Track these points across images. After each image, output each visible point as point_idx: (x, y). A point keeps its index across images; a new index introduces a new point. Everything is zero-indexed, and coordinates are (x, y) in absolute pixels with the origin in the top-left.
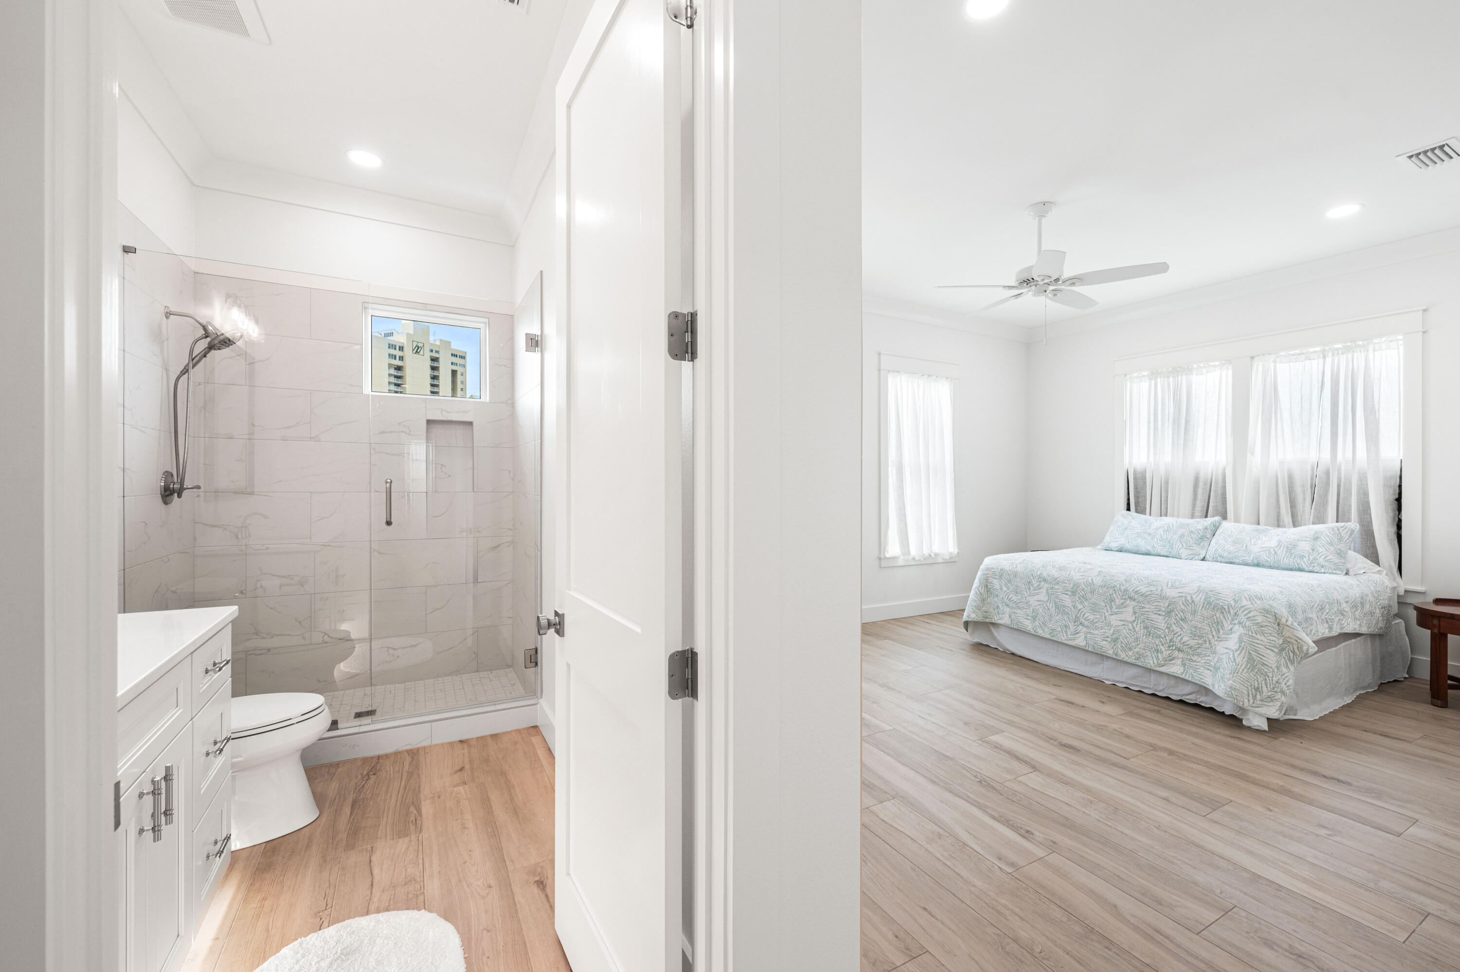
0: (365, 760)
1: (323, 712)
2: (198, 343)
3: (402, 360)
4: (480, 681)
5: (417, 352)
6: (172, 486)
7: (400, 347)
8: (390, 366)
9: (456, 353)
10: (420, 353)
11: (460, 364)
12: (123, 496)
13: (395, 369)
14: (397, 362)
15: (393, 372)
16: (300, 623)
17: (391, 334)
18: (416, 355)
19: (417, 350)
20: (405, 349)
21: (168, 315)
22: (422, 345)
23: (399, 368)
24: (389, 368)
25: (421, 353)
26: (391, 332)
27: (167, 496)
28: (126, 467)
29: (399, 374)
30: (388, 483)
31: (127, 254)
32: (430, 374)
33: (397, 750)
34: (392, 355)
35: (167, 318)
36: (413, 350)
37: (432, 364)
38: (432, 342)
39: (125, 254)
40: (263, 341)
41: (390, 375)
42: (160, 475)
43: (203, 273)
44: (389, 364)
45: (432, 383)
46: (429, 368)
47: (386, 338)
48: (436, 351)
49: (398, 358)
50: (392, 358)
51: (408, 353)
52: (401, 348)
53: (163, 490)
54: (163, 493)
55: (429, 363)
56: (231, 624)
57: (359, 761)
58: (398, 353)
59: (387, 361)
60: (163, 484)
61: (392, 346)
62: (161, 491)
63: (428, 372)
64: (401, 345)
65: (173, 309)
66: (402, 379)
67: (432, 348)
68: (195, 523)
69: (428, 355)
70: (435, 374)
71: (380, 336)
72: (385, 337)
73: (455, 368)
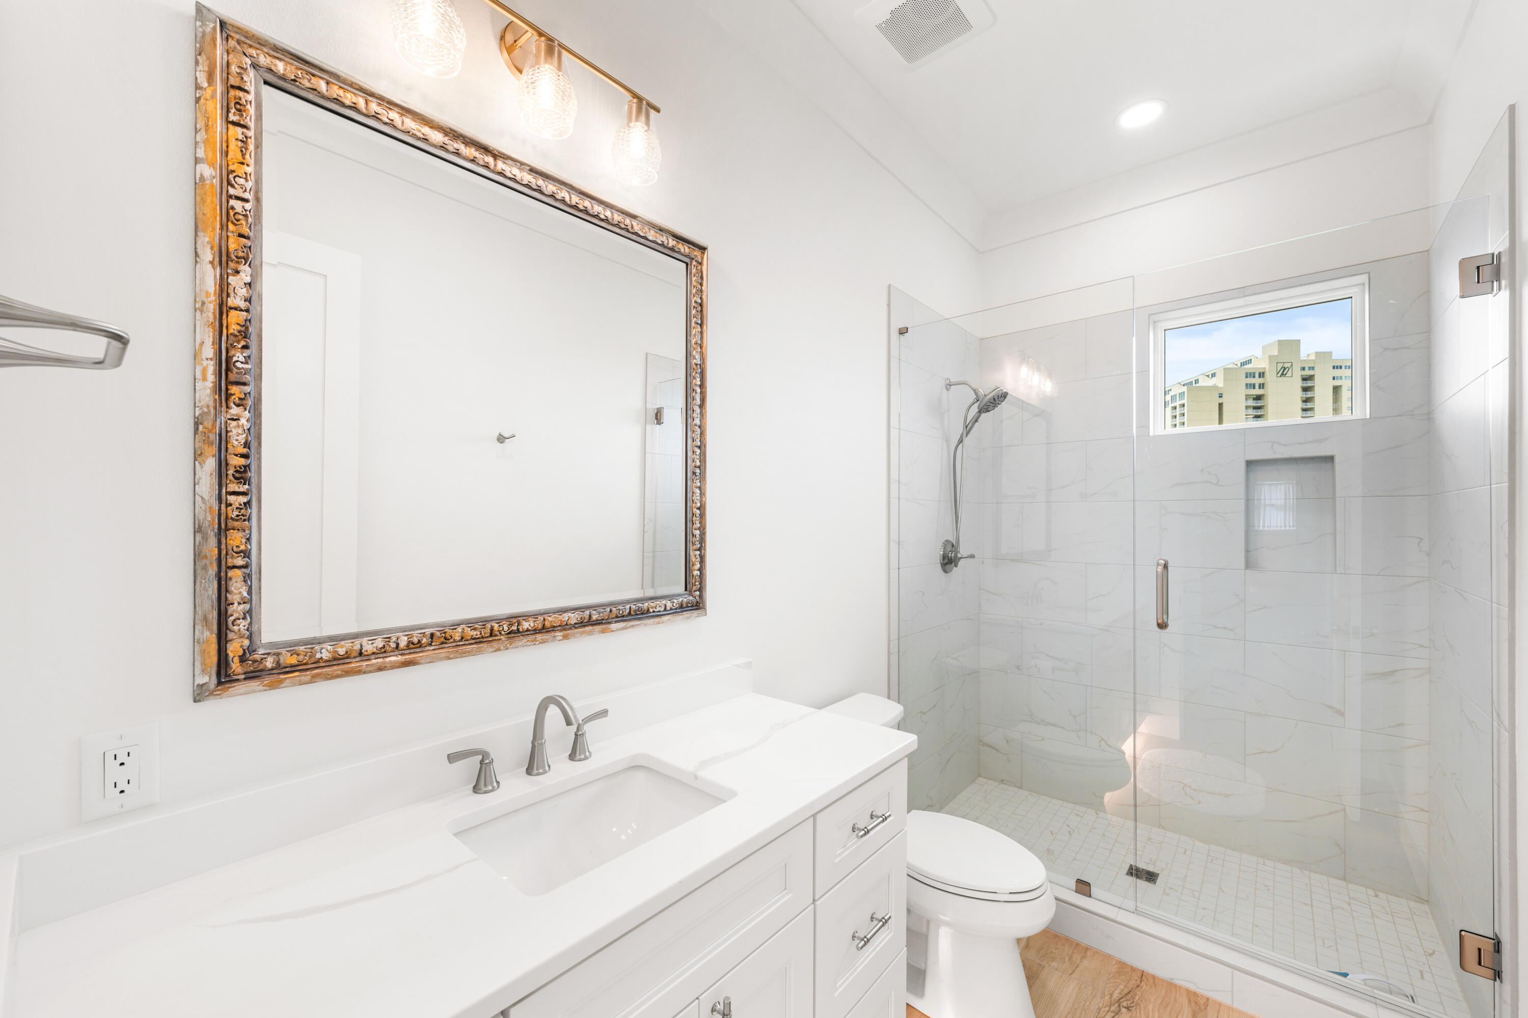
0: (1123, 968)
1: (1045, 895)
2: (971, 408)
3: (1263, 388)
4: (1349, 904)
5: (1282, 374)
6: (950, 555)
7: (1260, 374)
8: (1247, 397)
9: (1339, 364)
10: (1287, 375)
11: (1346, 377)
12: (898, 568)
13: (1254, 399)
14: (1257, 392)
15: (1251, 403)
16: (1074, 717)
17: (1250, 361)
18: (1282, 379)
19: (1283, 372)
20: (1267, 374)
21: (949, 385)
22: (1289, 365)
23: (1258, 398)
24: (1246, 400)
25: (1289, 374)
26: (1249, 358)
27: (946, 564)
28: (900, 540)
29: (1259, 404)
30: (1160, 565)
31: (903, 336)
32: (1301, 397)
33: (1172, 979)
34: (1250, 384)
35: (948, 390)
36: (1277, 374)
37: (1304, 385)
38: (1305, 358)
39: (901, 336)
40: (1056, 395)
41: (1247, 407)
42: (940, 544)
43: (987, 338)
44: (1246, 395)
45: (1304, 407)
46: (1300, 390)
47: (1243, 367)
48: (1309, 368)
49: (1257, 386)
50: (1250, 388)
51: (1271, 378)
52: (1262, 375)
53: (942, 559)
54: (942, 561)
55: (1299, 384)
56: (906, 759)
57: (1114, 963)
58: (1257, 381)
59: (1244, 391)
60: (942, 553)
61: (1250, 375)
62: (940, 560)
63: (1299, 394)
64: (1262, 371)
65: (953, 380)
66: (1263, 409)
67: (1303, 366)
68: (980, 589)
69: (1297, 374)
70: (1309, 396)
71: (1236, 367)
72: (1241, 366)
73: (1337, 383)
